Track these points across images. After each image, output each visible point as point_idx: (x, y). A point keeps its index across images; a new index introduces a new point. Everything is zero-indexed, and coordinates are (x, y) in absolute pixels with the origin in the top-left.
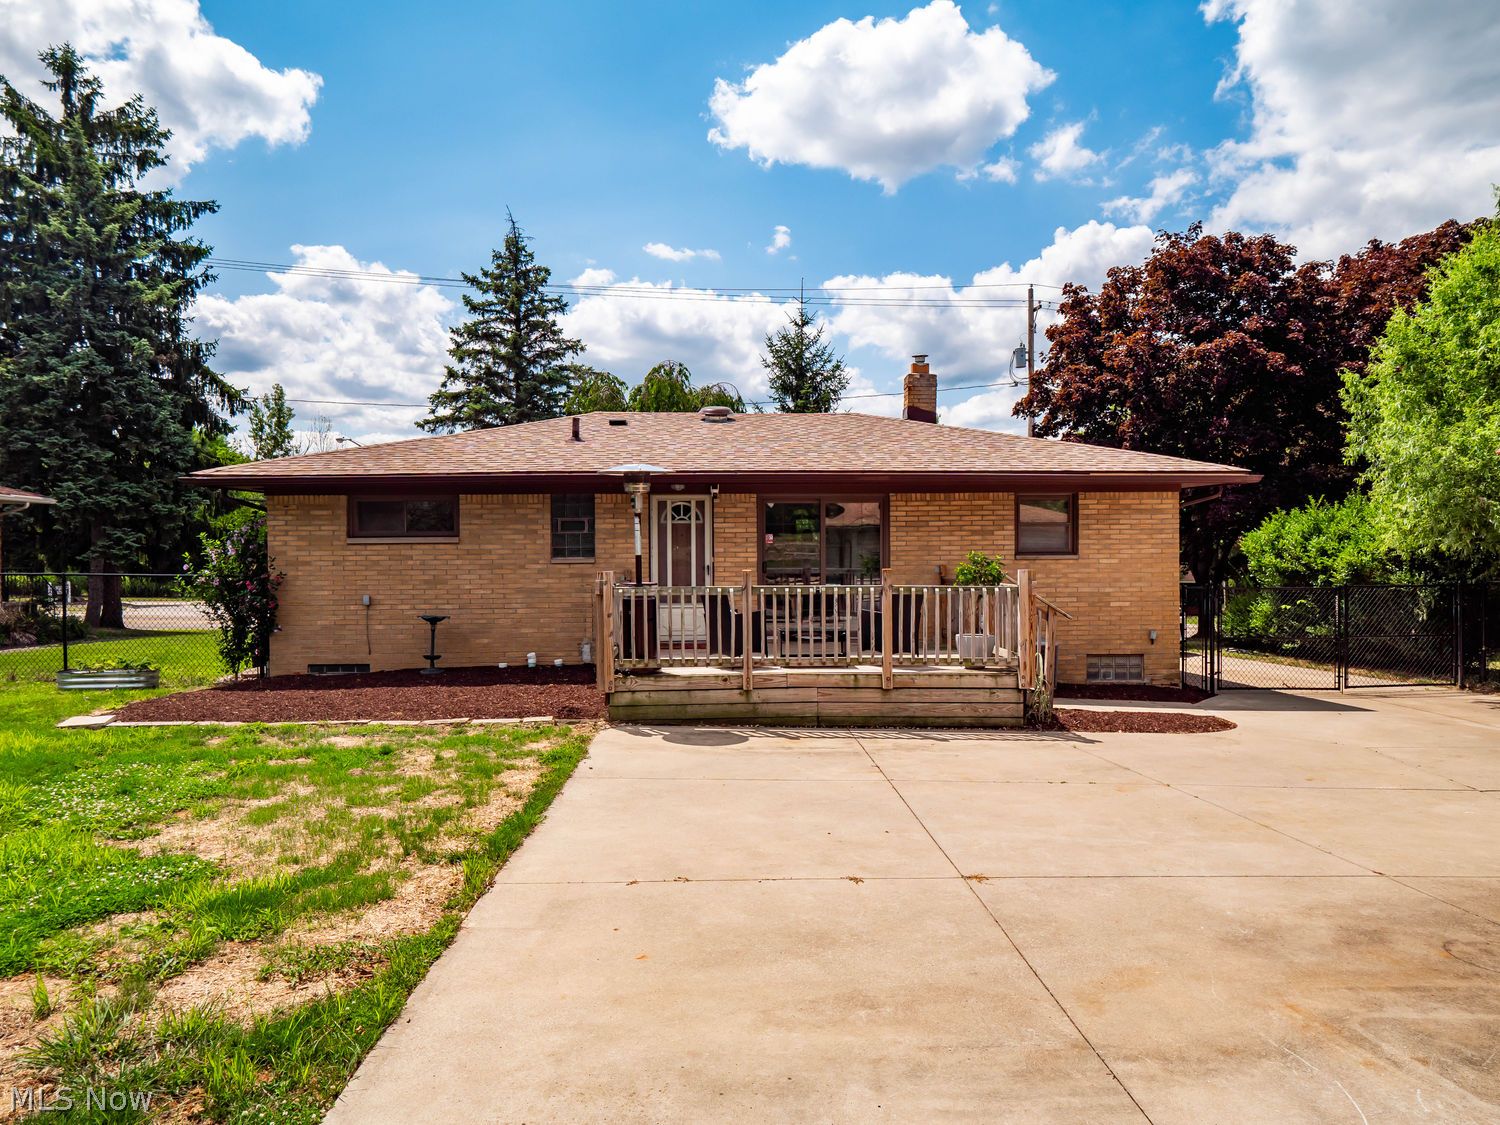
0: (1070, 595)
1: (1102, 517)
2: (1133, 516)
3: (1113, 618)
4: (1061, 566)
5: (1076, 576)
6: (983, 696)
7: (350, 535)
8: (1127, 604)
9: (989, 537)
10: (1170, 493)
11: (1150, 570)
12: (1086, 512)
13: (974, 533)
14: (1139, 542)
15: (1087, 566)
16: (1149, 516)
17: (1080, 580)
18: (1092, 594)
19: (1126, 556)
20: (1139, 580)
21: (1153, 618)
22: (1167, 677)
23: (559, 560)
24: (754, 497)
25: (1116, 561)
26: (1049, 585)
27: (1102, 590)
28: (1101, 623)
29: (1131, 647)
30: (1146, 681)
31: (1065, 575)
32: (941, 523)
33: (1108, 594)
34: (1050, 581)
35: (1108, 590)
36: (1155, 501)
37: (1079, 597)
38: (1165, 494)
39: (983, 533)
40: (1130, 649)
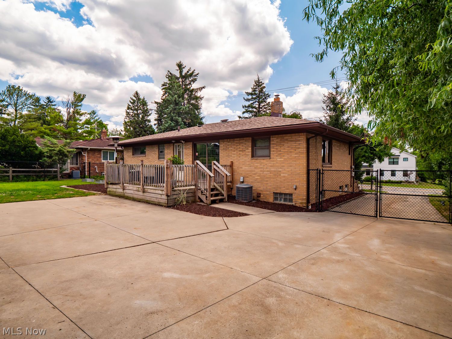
0: (268, 171)
1: (278, 144)
2: (289, 143)
3: (282, 180)
4: (265, 161)
5: (270, 165)
6: (159, 196)
7: (133, 155)
8: (287, 175)
9: (244, 152)
10: (302, 134)
11: (295, 163)
12: (273, 142)
13: (240, 151)
14: (291, 152)
15: (273, 161)
16: (294, 143)
17: (271, 166)
18: (274, 171)
19: (286, 158)
20: (291, 166)
21: (296, 181)
22: (301, 203)
23: (160, 160)
24: (191, 143)
25: (283, 159)
26: (261, 168)
27: (278, 170)
28: (277, 181)
29: (288, 191)
30: (293, 204)
31: (266, 164)
32: (232, 148)
33: (280, 171)
34: (262, 166)
35: (280, 170)
36: (297, 137)
37: (271, 172)
38: (300, 134)
39: (243, 151)
40: (287, 192)
